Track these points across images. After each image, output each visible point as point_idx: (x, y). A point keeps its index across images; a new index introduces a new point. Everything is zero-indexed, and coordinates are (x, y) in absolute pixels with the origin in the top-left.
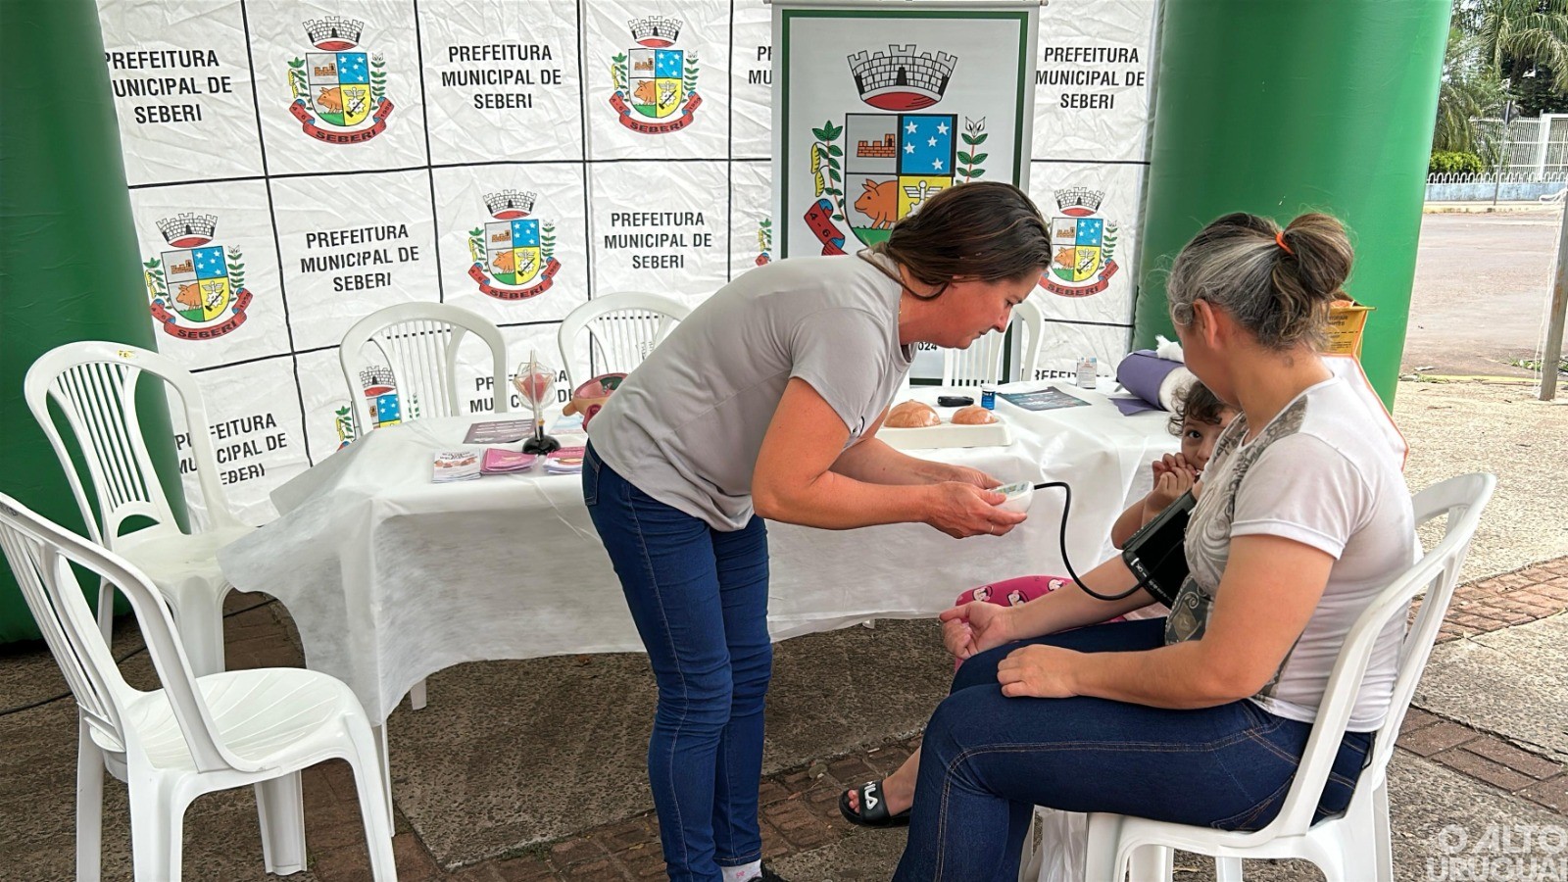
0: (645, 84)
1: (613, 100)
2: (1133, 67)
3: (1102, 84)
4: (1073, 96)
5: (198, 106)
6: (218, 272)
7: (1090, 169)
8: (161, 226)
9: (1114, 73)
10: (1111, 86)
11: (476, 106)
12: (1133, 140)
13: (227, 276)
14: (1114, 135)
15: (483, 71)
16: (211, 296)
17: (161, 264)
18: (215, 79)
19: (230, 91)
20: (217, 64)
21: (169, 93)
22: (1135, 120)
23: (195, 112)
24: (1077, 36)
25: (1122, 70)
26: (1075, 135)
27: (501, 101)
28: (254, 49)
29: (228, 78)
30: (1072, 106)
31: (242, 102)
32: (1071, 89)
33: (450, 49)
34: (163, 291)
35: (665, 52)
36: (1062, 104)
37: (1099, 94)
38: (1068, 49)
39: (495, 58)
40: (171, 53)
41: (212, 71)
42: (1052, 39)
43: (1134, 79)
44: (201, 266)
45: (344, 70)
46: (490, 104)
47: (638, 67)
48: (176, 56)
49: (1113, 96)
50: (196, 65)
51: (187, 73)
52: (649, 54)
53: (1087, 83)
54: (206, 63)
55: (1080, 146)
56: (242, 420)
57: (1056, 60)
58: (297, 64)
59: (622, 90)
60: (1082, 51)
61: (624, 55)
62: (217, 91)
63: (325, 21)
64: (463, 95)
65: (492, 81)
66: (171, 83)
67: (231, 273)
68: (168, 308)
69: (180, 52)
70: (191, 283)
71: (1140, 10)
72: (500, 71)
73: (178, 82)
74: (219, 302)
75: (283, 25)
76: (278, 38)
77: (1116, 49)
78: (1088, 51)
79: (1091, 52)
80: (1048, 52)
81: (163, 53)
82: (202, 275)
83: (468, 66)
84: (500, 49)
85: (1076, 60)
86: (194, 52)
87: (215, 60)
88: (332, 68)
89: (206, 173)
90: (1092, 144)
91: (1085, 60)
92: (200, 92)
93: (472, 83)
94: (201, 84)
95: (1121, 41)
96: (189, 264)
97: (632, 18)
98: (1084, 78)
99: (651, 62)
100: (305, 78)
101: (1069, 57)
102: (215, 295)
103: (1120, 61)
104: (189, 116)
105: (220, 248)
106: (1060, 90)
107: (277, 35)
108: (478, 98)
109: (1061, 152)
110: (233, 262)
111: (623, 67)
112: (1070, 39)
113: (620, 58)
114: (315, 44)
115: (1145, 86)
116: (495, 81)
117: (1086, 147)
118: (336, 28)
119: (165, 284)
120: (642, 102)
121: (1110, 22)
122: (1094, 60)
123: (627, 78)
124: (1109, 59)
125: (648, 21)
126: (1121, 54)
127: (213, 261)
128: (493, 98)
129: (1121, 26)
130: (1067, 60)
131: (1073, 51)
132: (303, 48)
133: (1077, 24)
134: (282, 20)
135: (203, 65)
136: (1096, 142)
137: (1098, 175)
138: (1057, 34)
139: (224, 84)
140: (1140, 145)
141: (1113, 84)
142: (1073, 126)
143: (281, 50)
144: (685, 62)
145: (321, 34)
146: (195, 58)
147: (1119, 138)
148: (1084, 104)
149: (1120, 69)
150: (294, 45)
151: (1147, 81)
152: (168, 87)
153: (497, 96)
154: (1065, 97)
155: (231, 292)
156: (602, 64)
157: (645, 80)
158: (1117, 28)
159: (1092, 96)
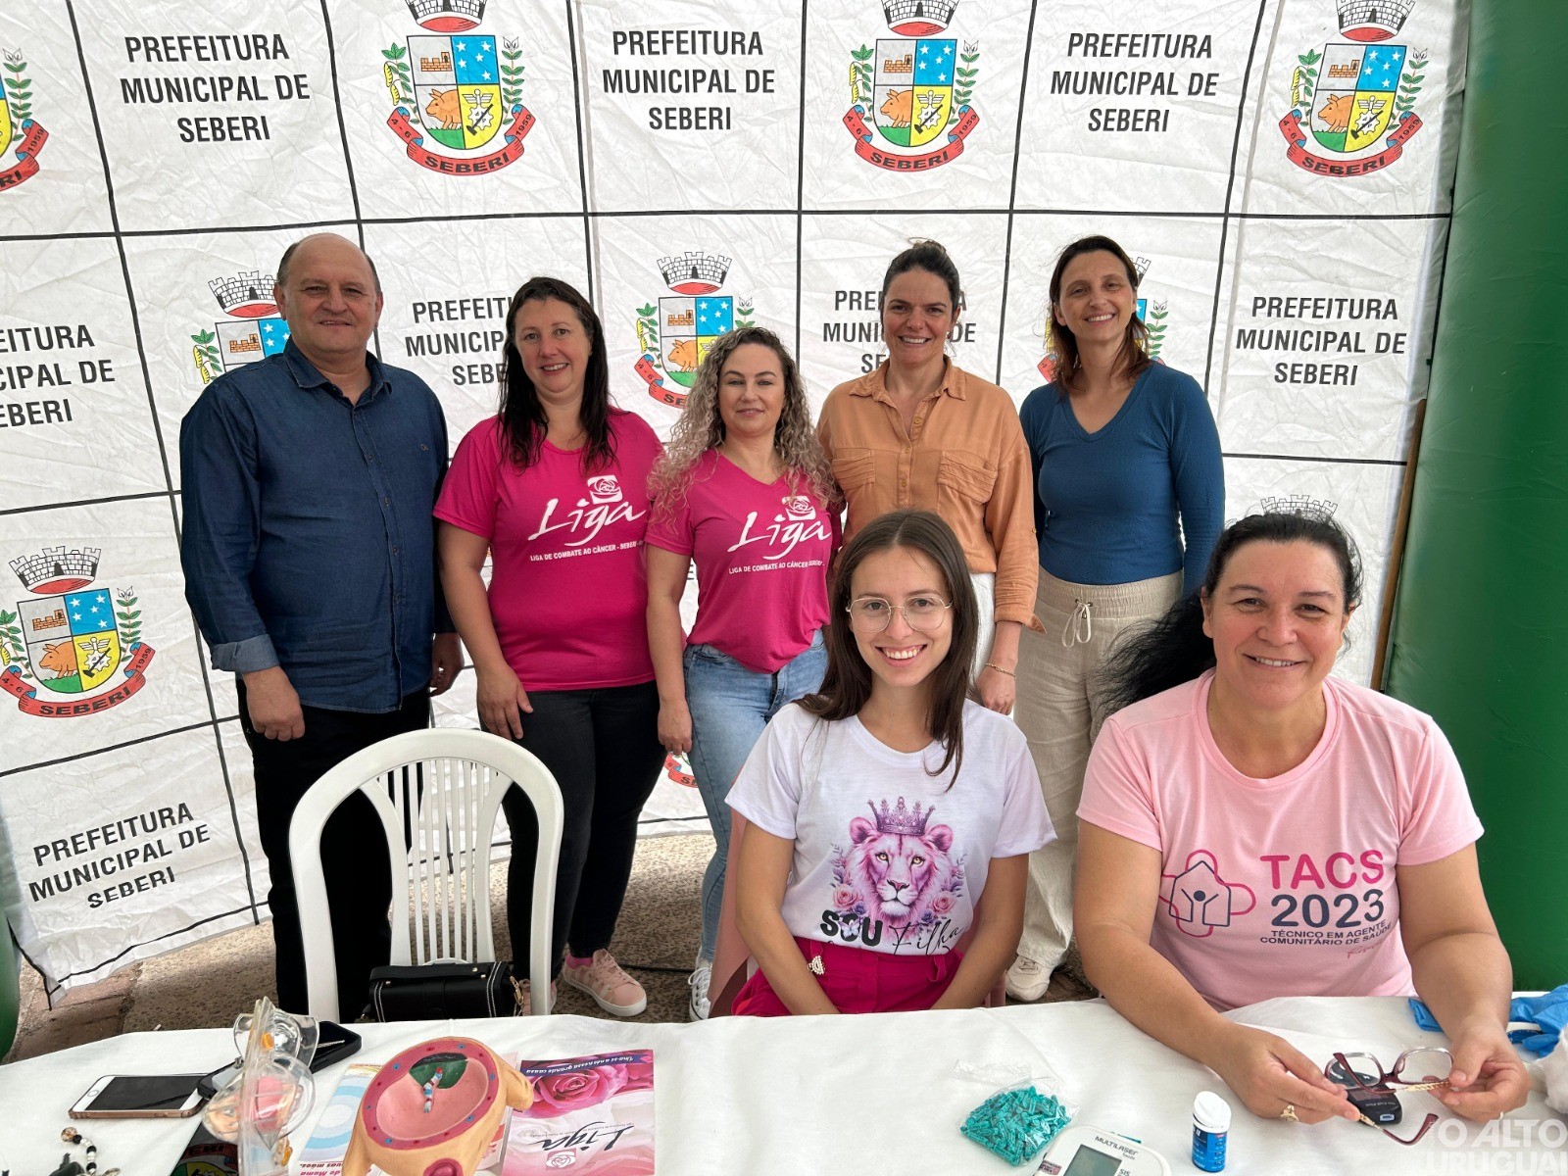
0: (682, 345)
1: (639, 367)
2: (1389, 326)
3: (1339, 349)
4: (1294, 366)
5: (66, 401)
6: (103, 624)
7: (1314, 470)
8: (16, 567)
9: (1358, 334)
10: (1353, 353)
11: (455, 381)
12: (1383, 430)
13: (116, 629)
14: (1355, 423)
15: (463, 335)
16: (91, 657)
17: (18, 618)
18: (90, 363)
19: (112, 380)
20: (92, 344)
21: (23, 386)
22: (1388, 401)
23: (62, 410)
24: (1303, 281)
25: (1371, 331)
26: (1295, 422)
27: (489, 373)
28: (144, 321)
29: (109, 361)
30: (1292, 381)
31: (130, 393)
32: (1290, 357)
33: (415, 305)
34: (21, 654)
35: (706, 300)
36: (1276, 378)
37: (1334, 364)
38: (1289, 299)
39: (477, 316)
40: (24, 331)
41: (85, 353)
42: (1265, 285)
43: (1389, 344)
44: (77, 617)
45: (270, 343)
46: (475, 378)
47: (672, 321)
48: (31, 335)
49: (1356, 367)
50: (61, 346)
51: (48, 358)
52: (685, 305)
53: (1317, 349)
54: (76, 342)
55: (1300, 437)
56: (142, 817)
57: (1269, 314)
58: (204, 338)
59: (652, 354)
60: (1311, 303)
61: (652, 305)
62: (93, 380)
63: (238, 279)
64: (437, 368)
65: (476, 347)
66: (25, 372)
67: (121, 625)
68: (25, 676)
69: (37, 330)
70: (61, 641)
71: (1402, 244)
72: (485, 333)
73: (36, 371)
74: (105, 664)
75: (181, 286)
76: (175, 304)
77: (1362, 301)
78: (1320, 303)
79: (1325, 304)
80: (1258, 303)
81: (10, 331)
82: (76, 630)
83: (441, 327)
84: (484, 304)
85: (1300, 315)
86: (57, 329)
87: (89, 339)
88: (254, 340)
89: (83, 492)
90: (1320, 434)
91: (1314, 316)
92: (69, 383)
93: (448, 352)
94: (70, 371)
95: (1371, 289)
96: (60, 616)
97: (662, 255)
98: (1313, 341)
99: (690, 315)
100: (218, 356)
101: (1291, 311)
102: (97, 655)
103: (1368, 317)
104: (54, 416)
105: (106, 592)
106: (1272, 358)
107: (173, 300)
108: (458, 370)
109: (1272, 444)
110: (124, 609)
111: (652, 322)
112: (1293, 285)
113: (647, 311)
114: (227, 310)
115: (1406, 354)
116: (480, 347)
117: (1312, 438)
118: (256, 287)
119: (23, 644)
120: (679, 368)
121: (1354, 262)
122: (1328, 316)
123: (658, 337)
124: (1351, 316)
125: (684, 258)
126: (1371, 307)
127: (94, 609)
128: (478, 370)
129: (1373, 267)
130: (1286, 315)
131: (1297, 303)
132: (212, 316)
133: (1304, 264)
134: (179, 280)
135: (72, 346)
136: (1326, 432)
137: (1327, 478)
138: (1272, 279)
139: (103, 371)
140: (1395, 438)
141: (1356, 350)
142: (1292, 408)
143: (180, 321)
144: (735, 312)
145: (234, 296)
146: (60, 337)
147: (1363, 426)
148: (1310, 378)
149: (1368, 328)
150: (198, 314)
151: (1410, 348)
152: (21, 378)
153: (483, 366)
154: (1282, 368)
155: (121, 649)
156: (623, 319)
157: (683, 340)
158: (1364, 269)
159: (1324, 366)
